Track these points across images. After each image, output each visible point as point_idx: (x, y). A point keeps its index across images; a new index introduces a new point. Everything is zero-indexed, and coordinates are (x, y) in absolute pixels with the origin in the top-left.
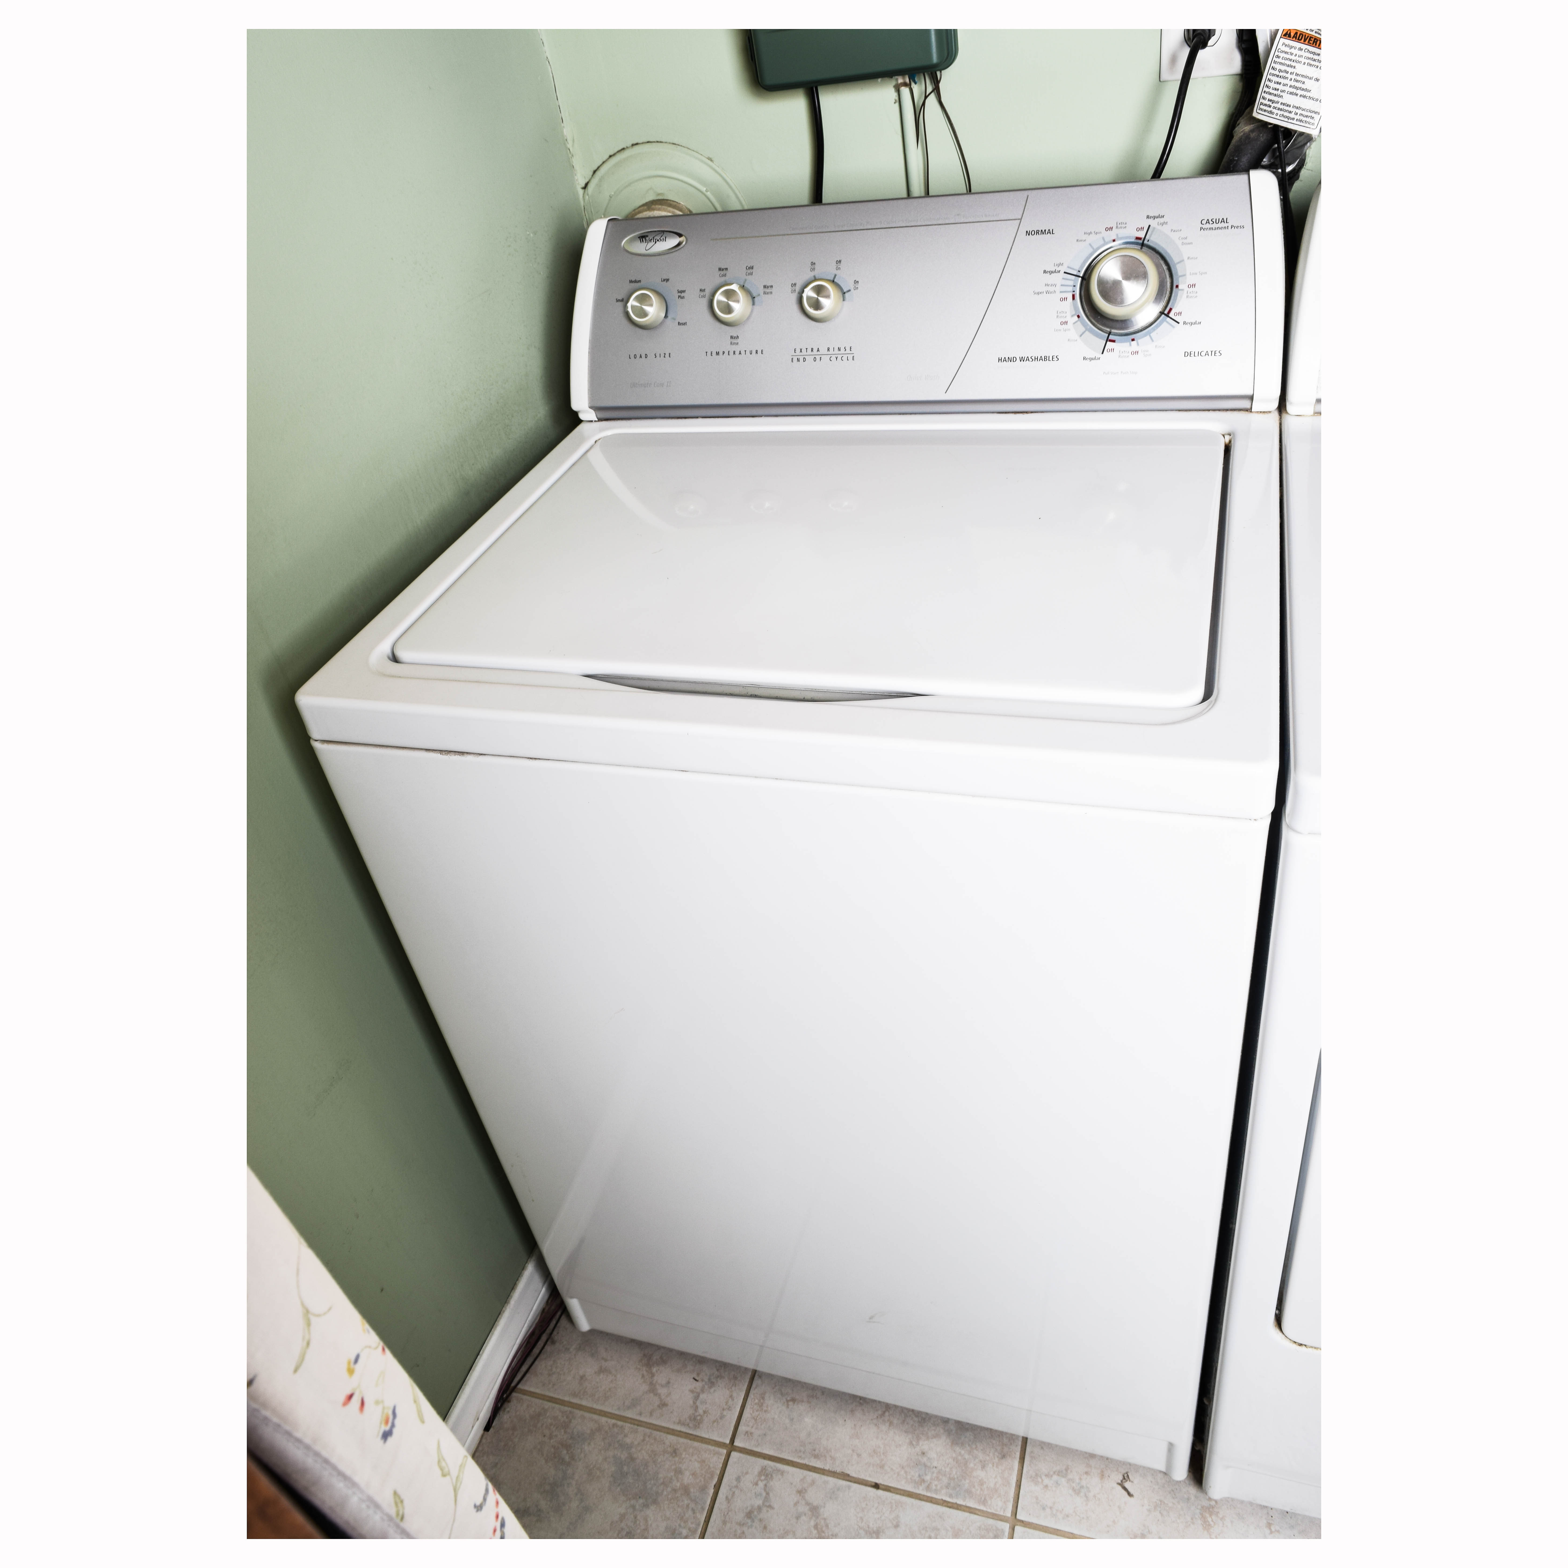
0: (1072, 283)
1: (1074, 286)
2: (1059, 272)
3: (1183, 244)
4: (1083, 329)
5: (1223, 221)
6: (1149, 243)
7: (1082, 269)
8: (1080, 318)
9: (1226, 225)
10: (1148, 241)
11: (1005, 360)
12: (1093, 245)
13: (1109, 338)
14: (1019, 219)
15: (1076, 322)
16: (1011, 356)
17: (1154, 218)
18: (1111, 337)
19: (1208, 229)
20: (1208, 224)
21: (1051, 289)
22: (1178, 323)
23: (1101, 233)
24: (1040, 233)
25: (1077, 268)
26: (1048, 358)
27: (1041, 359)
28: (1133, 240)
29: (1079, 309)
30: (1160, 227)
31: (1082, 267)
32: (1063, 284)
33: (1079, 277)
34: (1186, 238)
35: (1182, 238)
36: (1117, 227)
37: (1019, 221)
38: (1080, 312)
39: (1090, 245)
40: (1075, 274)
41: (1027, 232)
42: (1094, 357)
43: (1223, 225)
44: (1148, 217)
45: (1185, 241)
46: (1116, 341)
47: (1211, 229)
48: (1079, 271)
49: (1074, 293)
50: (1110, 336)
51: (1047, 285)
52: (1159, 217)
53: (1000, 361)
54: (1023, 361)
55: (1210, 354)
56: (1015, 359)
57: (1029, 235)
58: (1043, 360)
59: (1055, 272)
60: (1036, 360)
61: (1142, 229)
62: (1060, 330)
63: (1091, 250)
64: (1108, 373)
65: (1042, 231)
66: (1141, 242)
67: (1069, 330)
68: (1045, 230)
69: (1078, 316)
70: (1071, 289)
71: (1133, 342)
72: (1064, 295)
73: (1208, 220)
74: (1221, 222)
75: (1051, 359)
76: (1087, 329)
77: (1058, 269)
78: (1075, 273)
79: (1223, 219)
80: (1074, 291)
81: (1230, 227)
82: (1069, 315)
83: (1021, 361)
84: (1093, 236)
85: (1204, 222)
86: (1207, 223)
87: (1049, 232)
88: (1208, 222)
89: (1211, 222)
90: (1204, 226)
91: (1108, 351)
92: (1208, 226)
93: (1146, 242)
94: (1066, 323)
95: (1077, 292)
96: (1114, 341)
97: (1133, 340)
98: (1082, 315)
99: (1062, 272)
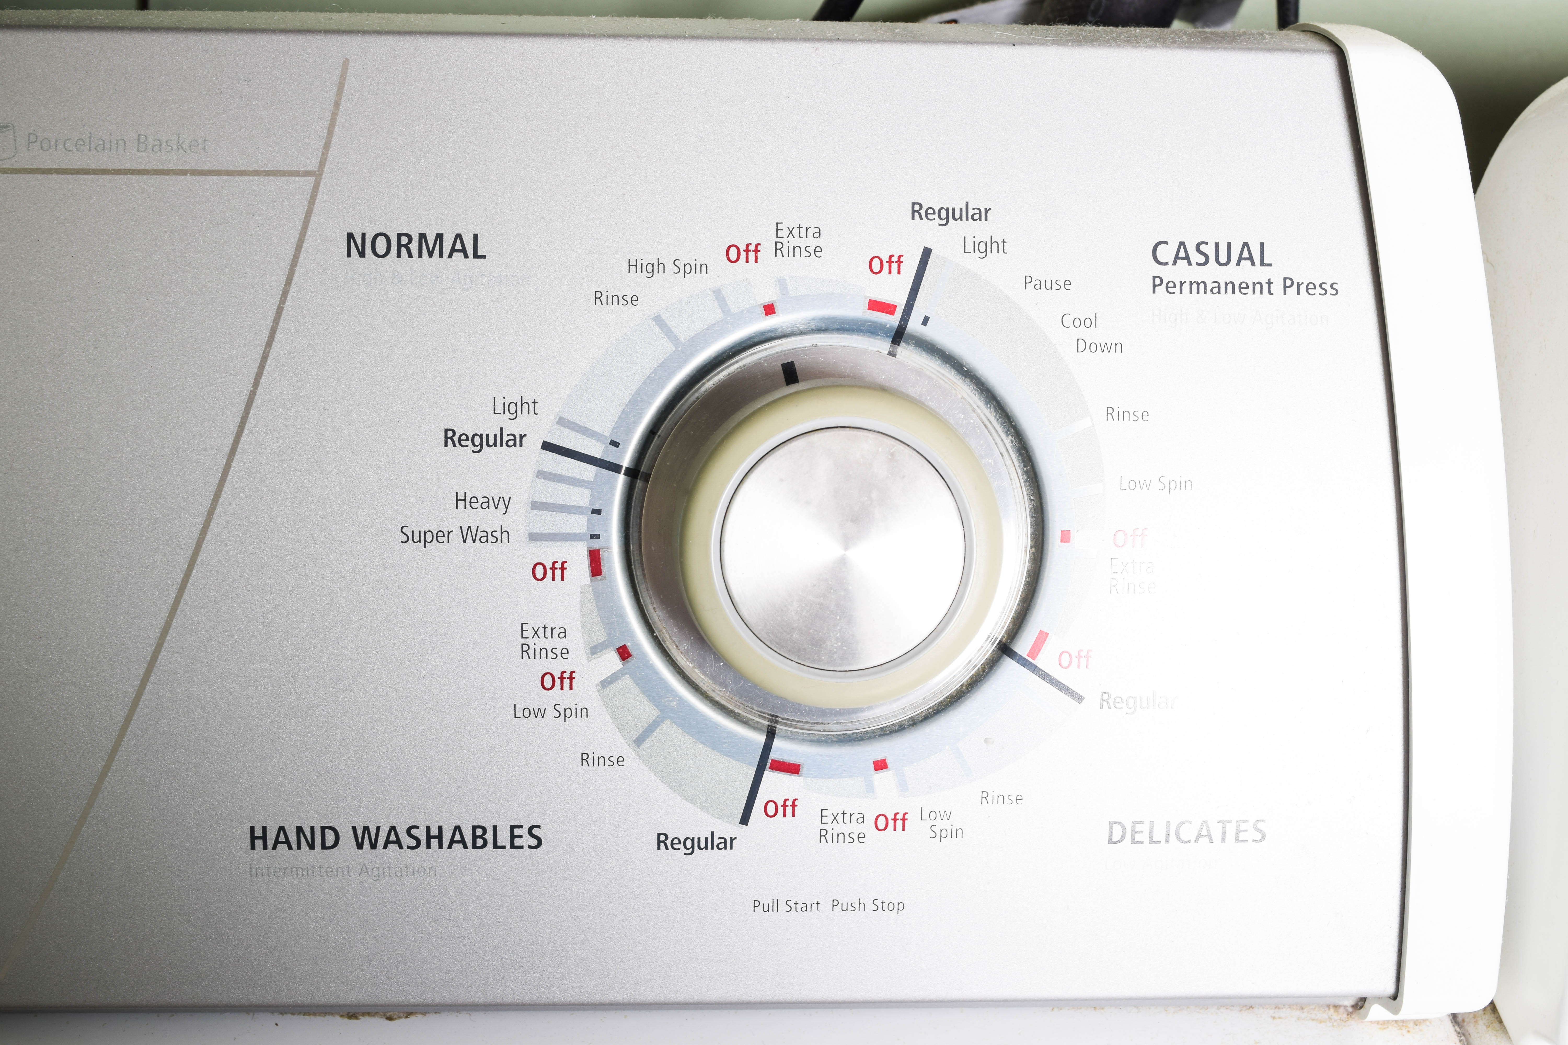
0: (582, 497)
1: (596, 512)
2: (518, 440)
3: (1082, 346)
4: (648, 712)
5: (1246, 255)
6: (930, 333)
7: (629, 432)
8: (631, 662)
9: (1259, 274)
10: (925, 321)
11: (282, 838)
12: (671, 323)
13: (774, 755)
14: (307, 174)
15: (613, 678)
16: (311, 820)
17: (947, 216)
18: (782, 749)
19: (1186, 287)
20: (1182, 263)
21: (488, 520)
22: (1079, 698)
23: (704, 267)
24: (414, 247)
25: (605, 427)
26: (489, 836)
27: (457, 838)
28: (860, 312)
29: (622, 616)
30: (972, 261)
31: (626, 419)
32: (542, 498)
33: (615, 468)
34: (1091, 322)
35: (1079, 322)
36: (778, 249)
37: (312, 179)
38: (631, 635)
39: (658, 320)
40: (598, 455)
41: (350, 236)
42: (705, 834)
43: (1247, 273)
44: (916, 210)
45: (1090, 335)
46: (804, 770)
47: (1198, 286)
48: (615, 444)
49: (595, 544)
50: (777, 743)
51: (464, 501)
52: (965, 214)
53: (259, 843)
54: (373, 846)
55: (1217, 835)
56: (330, 836)
57: (362, 254)
58: (469, 843)
59: (499, 440)
60: (434, 842)
61: (895, 262)
62: (540, 713)
63: (664, 348)
64: (774, 906)
65: (422, 237)
66: (893, 321)
67: (584, 711)
68: (440, 237)
69: (624, 653)
70: (580, 524)
71: (882, 774)
72: (549, 553)
73: (1182, 244)
74: (1241, 258)
75: (504, 838)
76: (665, 714)
77: (513, 428)
78: (596, 450)
79: (1246, 245)
80: (595, 537)
81: (1277, 287)
82: (576, 642)
83: (360, 846)
84: (668, 279)
85: (1166, 253)
86: (1177, 257)
87: (459, 247)
88: (1182, 254)
89: (1196, 257)
90: (1168, 273)
91: (771, 811)
92: (1181, 272)
93: (914, 325)
94: (568, 679)
95: (608, 539)
96: (793, 769)
97: (880, 766)
98: (638, 646)
99: (533, 443)
